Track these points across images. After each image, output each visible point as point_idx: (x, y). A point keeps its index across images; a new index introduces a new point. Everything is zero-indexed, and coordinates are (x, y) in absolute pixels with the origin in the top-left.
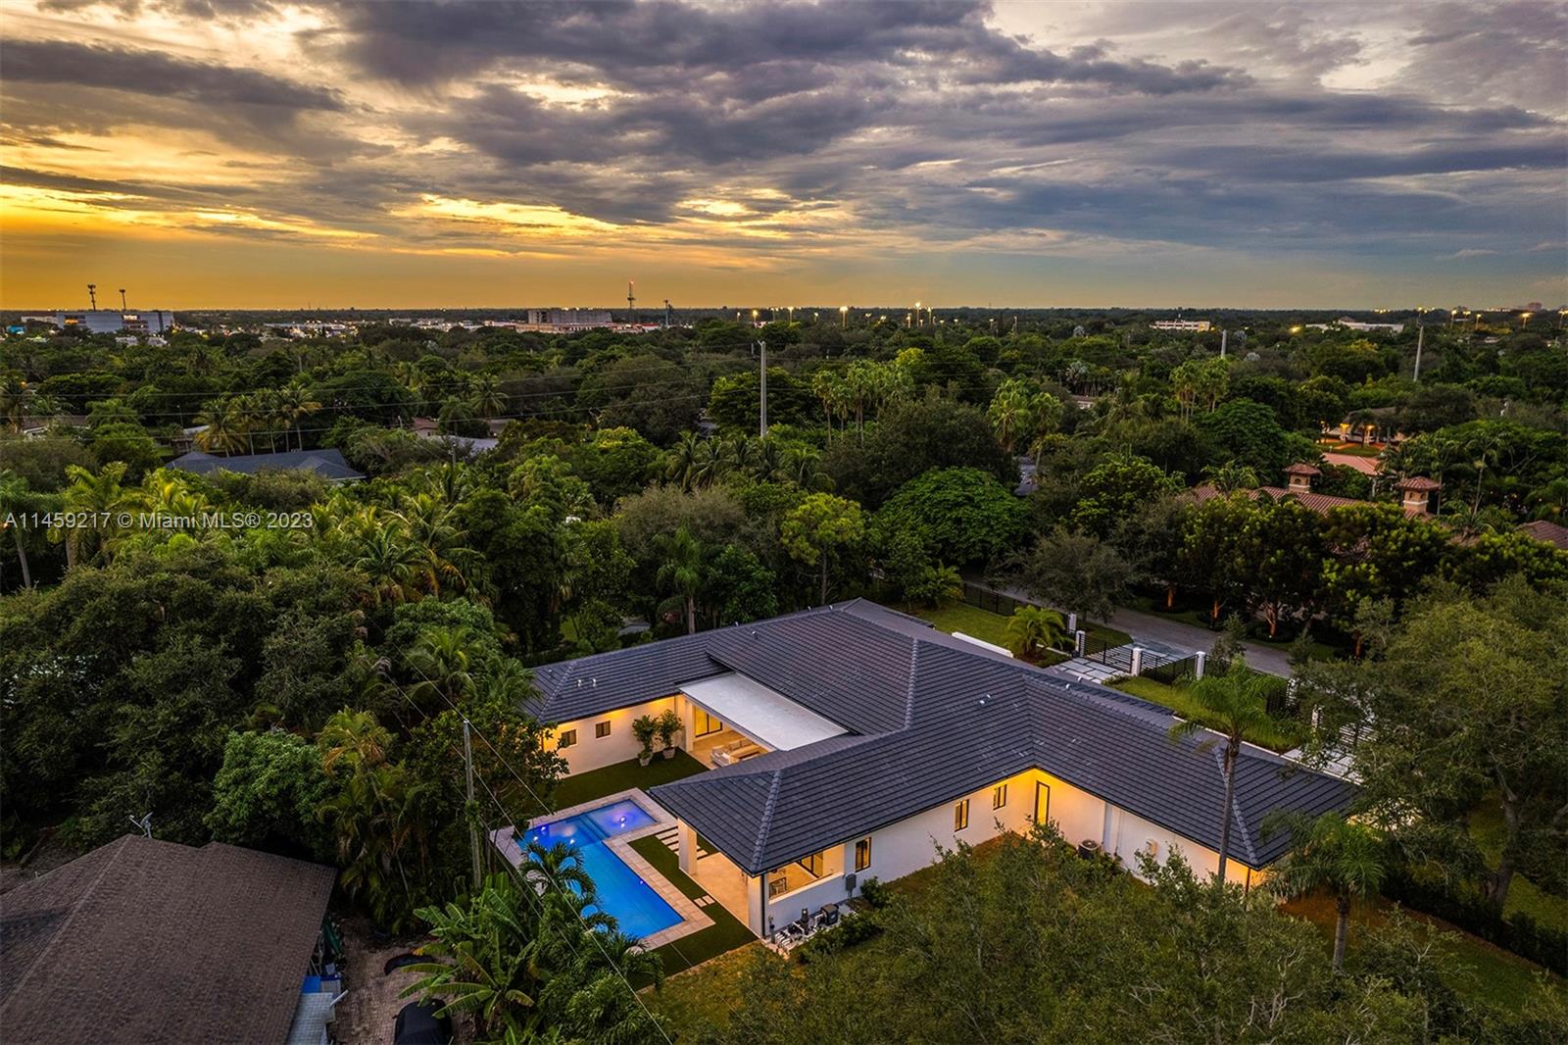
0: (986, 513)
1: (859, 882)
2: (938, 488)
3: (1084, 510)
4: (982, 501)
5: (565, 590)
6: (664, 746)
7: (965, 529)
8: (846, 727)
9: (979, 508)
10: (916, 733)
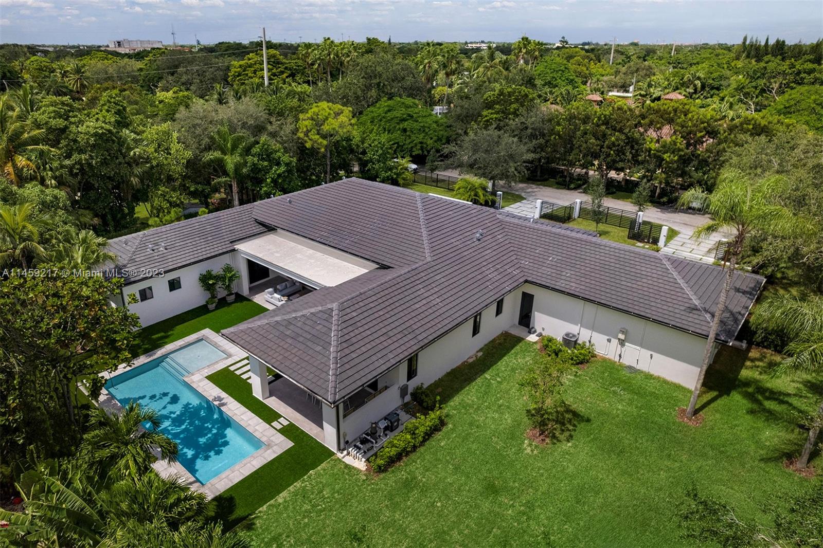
0: (422, 125)
1: (410, 390)
2: (389, 111)
3: (486, 116)
4: (419, 117)
5: (134, 181)
6: (226, 293)
7: (409, 136)
8: (378, 263)
9: (417, 121)
10: (437, 262)
